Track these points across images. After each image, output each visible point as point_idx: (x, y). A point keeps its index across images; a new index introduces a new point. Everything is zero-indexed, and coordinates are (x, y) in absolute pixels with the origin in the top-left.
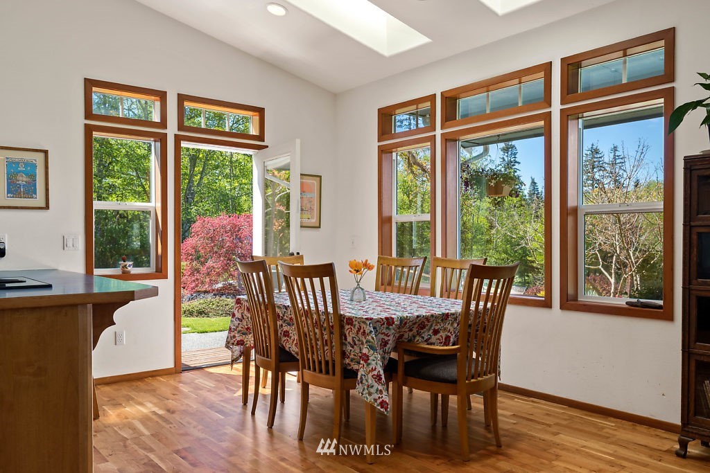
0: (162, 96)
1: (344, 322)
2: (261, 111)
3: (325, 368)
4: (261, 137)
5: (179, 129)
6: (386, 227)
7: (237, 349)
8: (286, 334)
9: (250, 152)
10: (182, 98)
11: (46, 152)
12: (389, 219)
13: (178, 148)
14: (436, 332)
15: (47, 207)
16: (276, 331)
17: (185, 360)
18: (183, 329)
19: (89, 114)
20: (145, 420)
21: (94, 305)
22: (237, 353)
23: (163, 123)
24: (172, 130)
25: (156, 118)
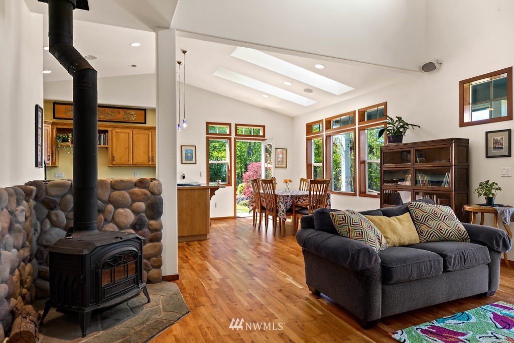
0: (230, 125)
1: (276, 196)
2: (264, 127)
3: (272, 210)
4: (264, 136)
5: (236, 136)
6: (310, 168)
7: (251, 208)
8: (263, 201)
9: (261, 141)
10: (236, 125)
11: (196, 146)
12: (311, 165)
13: (235, 142)
14: (304, 200)
15: (196, 163)
16: (261, 201)
17: (238, 215)
18: (237, 211)
19: (208, 133)
20: (224, 227)
21: (211, 189)
22: (251, 209)
23: (230, 134)
24: (233, 136)
25: (228, 133)
